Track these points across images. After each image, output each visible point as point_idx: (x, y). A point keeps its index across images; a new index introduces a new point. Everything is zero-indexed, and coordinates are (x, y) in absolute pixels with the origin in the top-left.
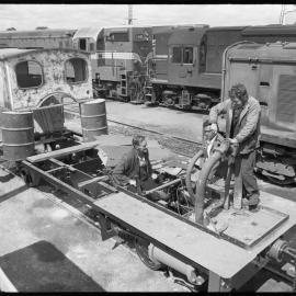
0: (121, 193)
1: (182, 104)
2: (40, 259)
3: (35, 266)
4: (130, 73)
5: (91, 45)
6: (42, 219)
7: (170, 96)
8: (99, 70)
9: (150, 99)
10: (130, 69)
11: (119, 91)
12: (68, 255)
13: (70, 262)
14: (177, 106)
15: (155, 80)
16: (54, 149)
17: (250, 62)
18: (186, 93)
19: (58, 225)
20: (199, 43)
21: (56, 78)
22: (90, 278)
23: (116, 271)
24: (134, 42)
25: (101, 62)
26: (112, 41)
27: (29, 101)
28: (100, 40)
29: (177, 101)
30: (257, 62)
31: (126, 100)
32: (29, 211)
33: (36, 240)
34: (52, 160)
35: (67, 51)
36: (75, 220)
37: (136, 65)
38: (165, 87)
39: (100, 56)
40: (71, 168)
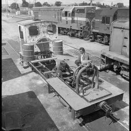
0: (57, 78)
1: (104, 42)
2: (29, 97)
3: (26, 99)
4: (84, 27)
5: (69, 14)
6: (34, 83)
7: (100, 38)
8: (72, 25)
9: (91, 38)
10: (84, 25)
11: (79, 34)
12: (38, 97)
13: (38, 99)
14: (102, 42)
15: (94, 31)
16: (44, 58)
17: (121, 28)
18: (106, 37)
19: (38, 86)
20: (113, 15)
21: (44, 32)
22: (42, 105)
23: (51, 104)
24: (87, 13)
25: (73, 21)
26: (78, 13)
27: (33, 40)
28: (73, 12)
29: (103, 40)
30: (124, 29)
31: (82, 38)
32: (30, 80)
33: (29, 90)
34: (39, 63)
35: (48, 22)
36: (44, 85)
37: (87, 23)
38: (98, 34)
39: (73, 19)
40: (44, 67)
